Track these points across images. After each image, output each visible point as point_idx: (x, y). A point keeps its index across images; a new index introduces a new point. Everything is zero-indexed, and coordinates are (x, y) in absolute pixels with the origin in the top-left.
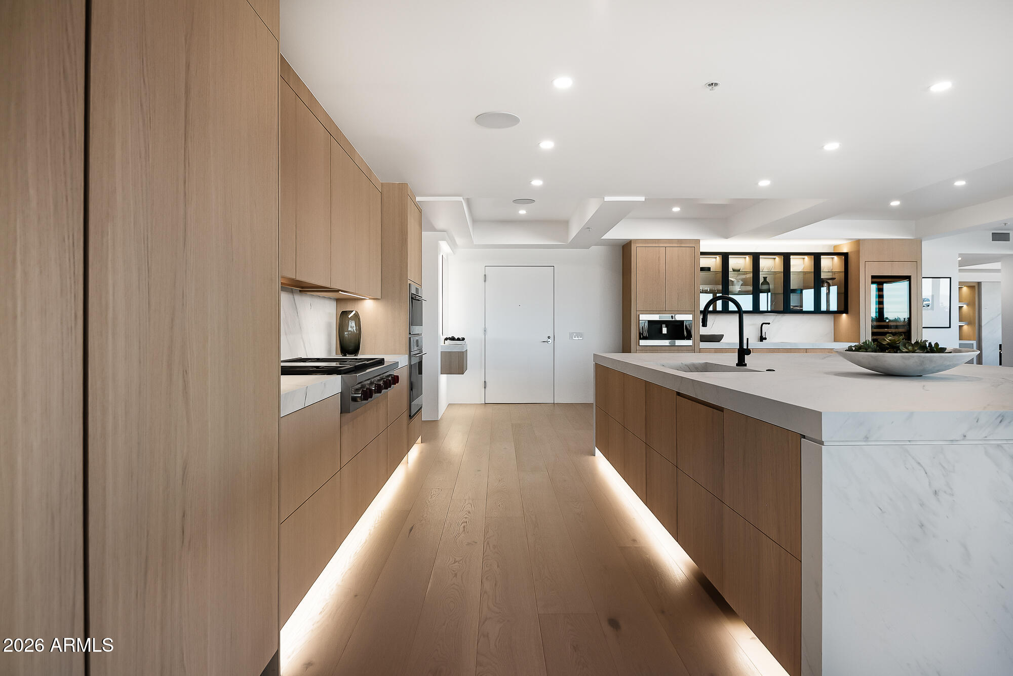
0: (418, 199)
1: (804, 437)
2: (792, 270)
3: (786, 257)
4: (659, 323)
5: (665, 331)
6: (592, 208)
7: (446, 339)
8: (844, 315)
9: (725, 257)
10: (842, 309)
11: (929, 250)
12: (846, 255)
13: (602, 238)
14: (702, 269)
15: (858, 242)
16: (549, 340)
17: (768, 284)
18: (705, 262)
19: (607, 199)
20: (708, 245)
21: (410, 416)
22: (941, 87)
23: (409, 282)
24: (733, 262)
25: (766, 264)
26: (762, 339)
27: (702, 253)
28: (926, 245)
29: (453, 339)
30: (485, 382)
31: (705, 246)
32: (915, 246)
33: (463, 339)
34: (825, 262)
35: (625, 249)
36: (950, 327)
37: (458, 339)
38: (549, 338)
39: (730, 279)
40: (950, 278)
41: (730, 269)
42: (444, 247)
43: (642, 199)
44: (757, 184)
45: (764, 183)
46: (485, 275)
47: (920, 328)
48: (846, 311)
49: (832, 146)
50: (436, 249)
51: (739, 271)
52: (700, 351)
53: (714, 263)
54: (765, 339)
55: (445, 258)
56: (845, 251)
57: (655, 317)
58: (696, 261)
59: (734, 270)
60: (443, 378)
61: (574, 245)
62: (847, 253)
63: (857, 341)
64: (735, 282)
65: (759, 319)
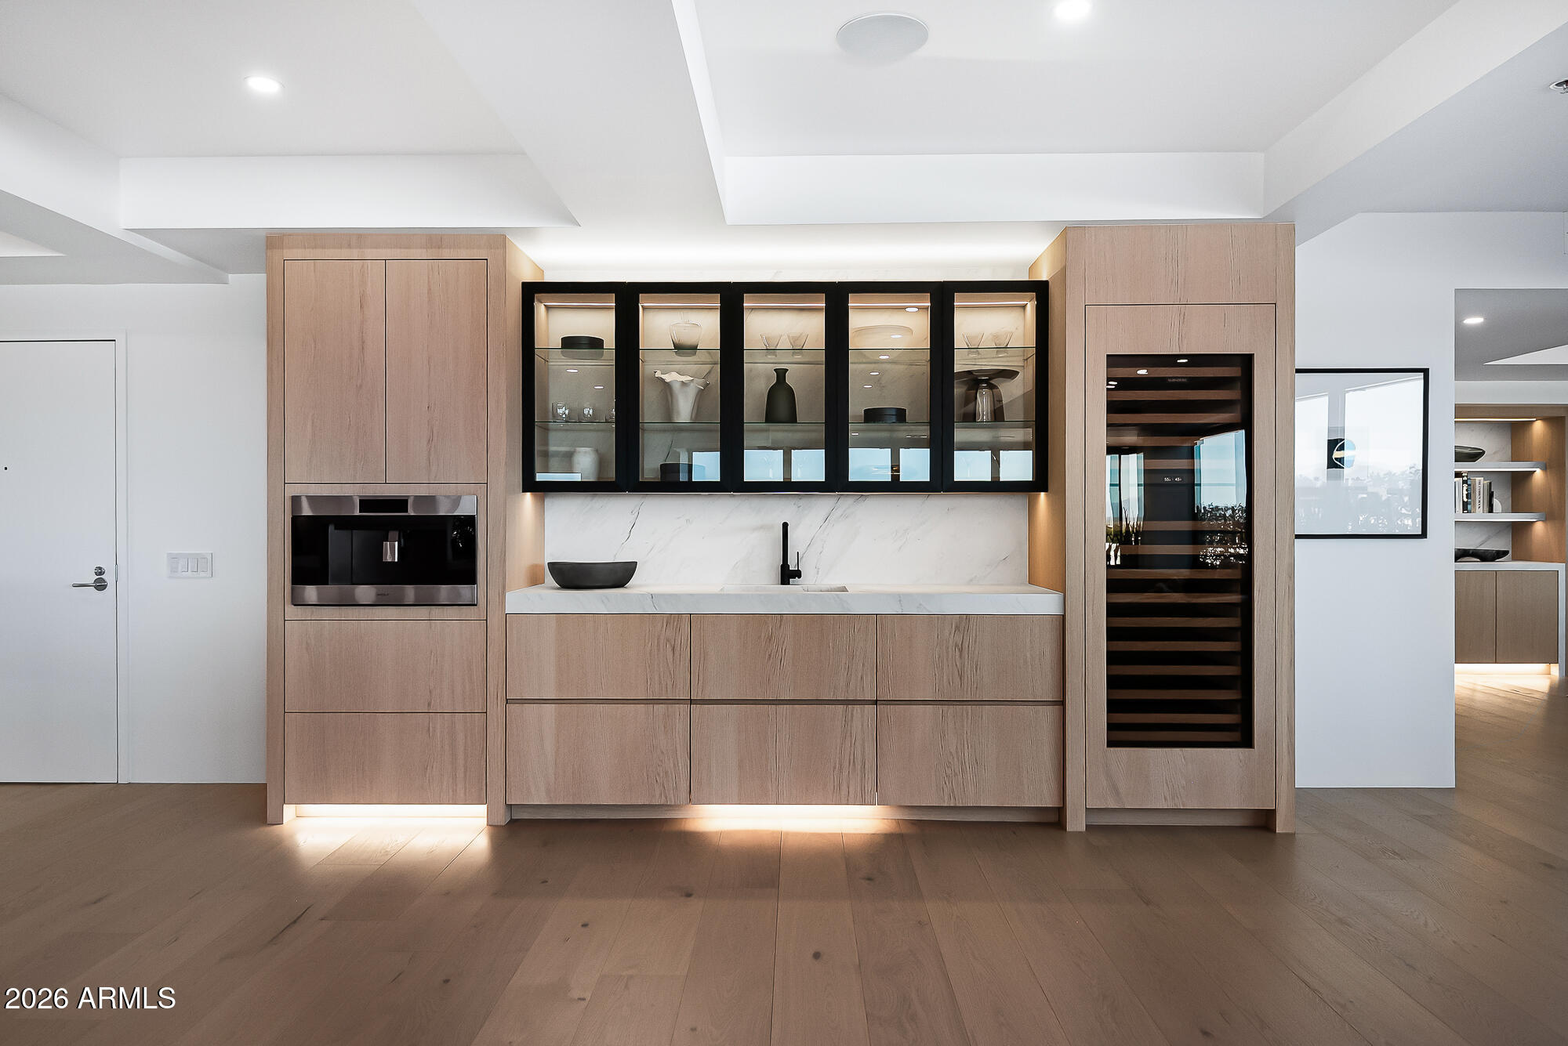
2: (854, 342)
5: (392, 552)
8: (1043, 496)
12: (1040, 290)
15: (1070, 236)
17: (789, 391)
26: (782, 575)
32: (1274, 243)
36: (1424, 535)
40: (1425, 372)
47: (1287, 535)
54: (797, 574)
56: (1044, 276)
62: (1046, 283)
63: (1063, 590)
64: (676, 387)
65: (780, 509)
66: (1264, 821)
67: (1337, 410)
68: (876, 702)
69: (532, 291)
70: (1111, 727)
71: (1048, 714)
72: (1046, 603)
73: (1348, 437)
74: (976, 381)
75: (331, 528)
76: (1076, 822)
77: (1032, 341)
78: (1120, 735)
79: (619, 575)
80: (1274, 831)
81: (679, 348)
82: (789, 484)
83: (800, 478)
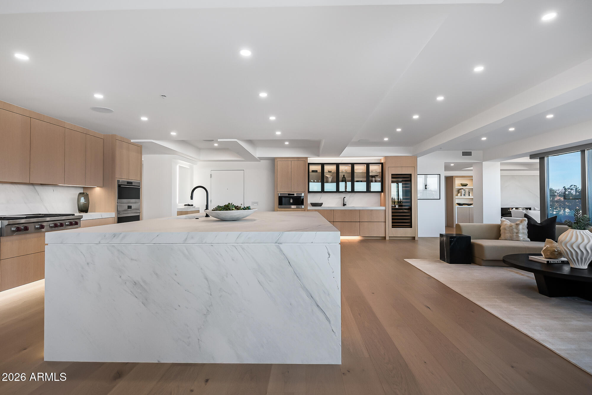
2: (355, 171)
3: (353, 165)
4: (289, 198)
5: (292, 201)
8: (382, 193)
9: (322, 165)
12: (382, 164)
14: (313, 171)
15: (386, 158)
17: (345, 178)
20: (312, 159)
23: (118, 179)
24: (327, 168)
25: (342, 168)
26: (344, 205)
27: (312, 164)
28: (419, 159)
32: (414, 159)
34: (372, 168)
35: (274, 161)
36: (440, 199)
38: (241, 204)
39: (325, 176)
40: (440, 175)
41: (326, 171)
46: (211, 175)
47: (416, 199)
48: (382, 191)
51: (331, 172)
52: (308, 210)
53: (317, 168)
54: (346, 205)
58: (306, 168)
62: (383, 163)
63: (385, 206)
64: (329, 177)
65: (343, 195)
66: (414, 238)
67: (426, 180)
68: (359, 222)
69: (309, 164)
70: (392, 225)
71: (383, 223)
72: (383, 208)
73: (428, 184)
74: (373, 177)
75: (283, 198)
76: (387, 238)
77: (380, 171)
78: (393, 226)
79: (320, 205)
80: (415, 239)
81: (329, 172)
82: (346, 192)
83: (347, 190)
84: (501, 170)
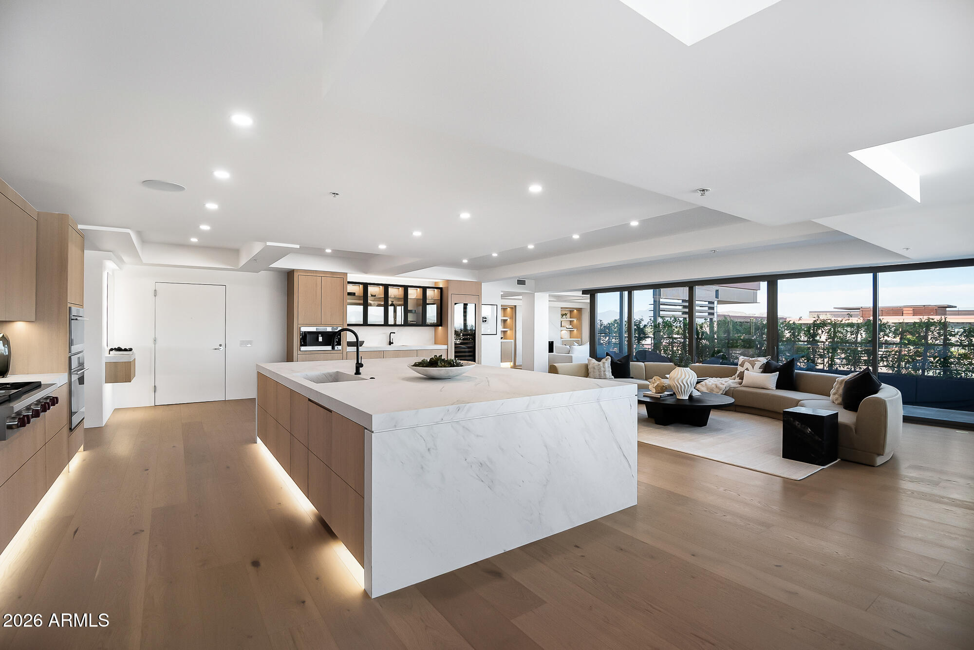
0: (80, 227)
1: (366, 429)
2: (409, 297)
3: (406, 288)
4: (316, 334)
5: (320, 339)
6: (257, 248)
7: (112, 350)
8: (440, 327)
9: (366, 286)
10: (439, 324)
11: (486, 288)
12: (441, 289)
13: (270, 266)
14: (349, 294)
15: (448, 281)
16: (220, 347)
18: (351, 288)
19: (269, 244)
20: (353, 276)
21: (70, 429)
22: (465, 216)
23: (69, 305)
24: (371, 290)
25: (392, 292)
26: (390, 343)
27: (349, 283)
28: (484, 286)
29: (119, 349)
30: (155, 386)
31: (351, 277)
32: (478, 285)
33: (131, 350)
34: (429, 292)
35: (289, 275)
36: (497, 334)
37: (125, 350)
39: (369, 301)
40: (497, 304)
41: (369, 295)
42: (110, 265)
43: (298, 246)
44: (378, 247)
45: (382, 247)
46: (155, 291)
47: (480, 335)
48: (441, 325)
49: (417, 234)
50: (100, 267)
51: (375, 296)
52: (348, 354)
53: (358, 290)
54: (392, 343)
55: (111, 274)
56: (441, 286)
57: (313, 329)
58: (344, 288)
59: (372, 296)
60: (108, 388)
61: (244, 269)
62: (442, 288)
63: (447, 344)
65: (388, 330)
72: (445, 347)
75: (307, 334)
77: (439, 298)
82: (395, 325)
83: (398, 323)
84: (549, 301)
